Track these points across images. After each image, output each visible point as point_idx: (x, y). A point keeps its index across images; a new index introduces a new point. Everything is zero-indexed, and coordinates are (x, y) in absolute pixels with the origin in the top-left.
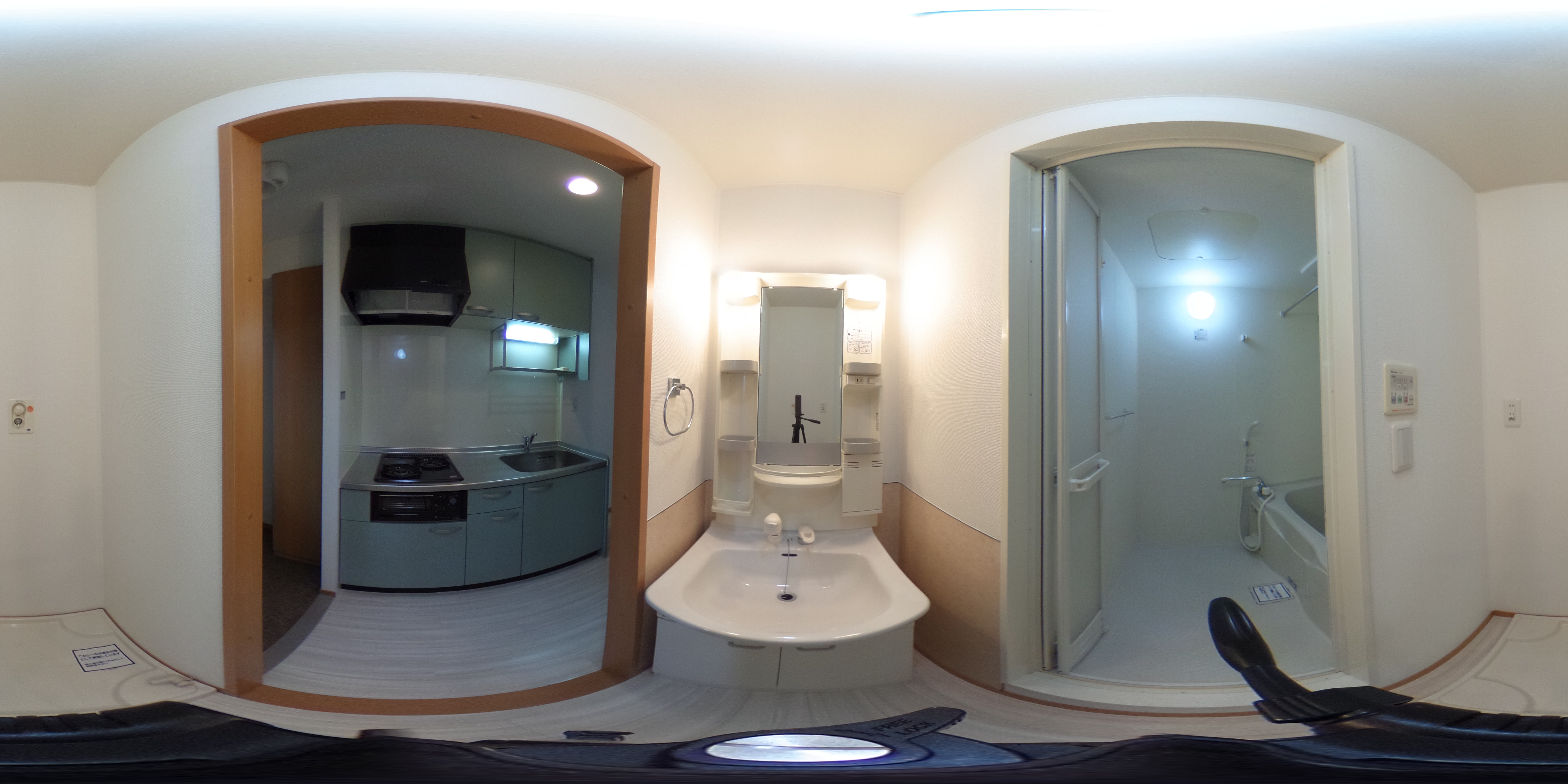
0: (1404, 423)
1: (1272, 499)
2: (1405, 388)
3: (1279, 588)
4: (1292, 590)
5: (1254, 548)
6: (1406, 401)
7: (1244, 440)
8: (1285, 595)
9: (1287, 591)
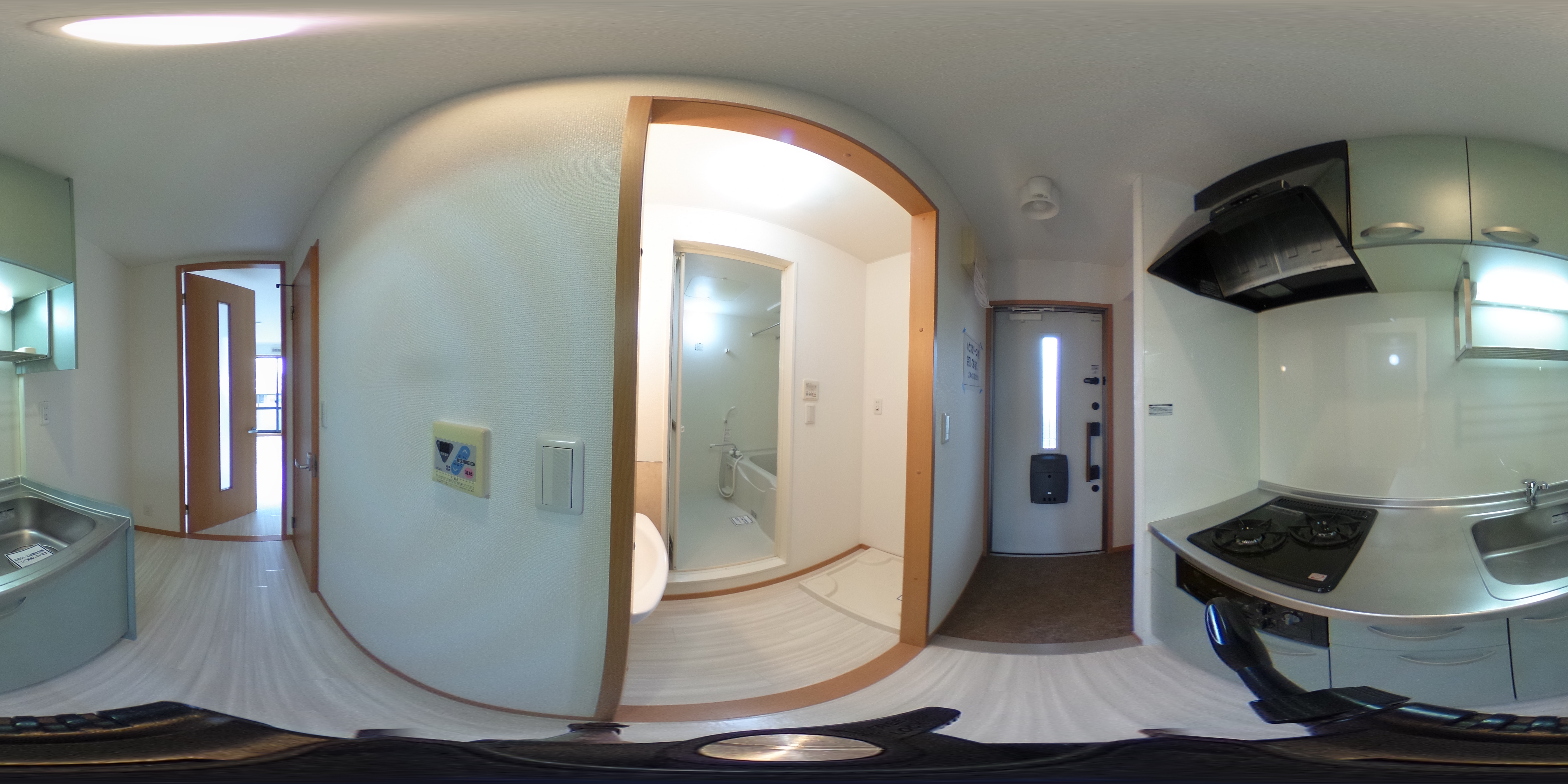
0: (812, 404)
1: (741, 459)
2: (812, 390)
3: (746, 518)
4: (754, 519)
5: (729, 494)
6: (812, 395)
7: (724, 419)
8: (750, 521)
9: (751, 520)
